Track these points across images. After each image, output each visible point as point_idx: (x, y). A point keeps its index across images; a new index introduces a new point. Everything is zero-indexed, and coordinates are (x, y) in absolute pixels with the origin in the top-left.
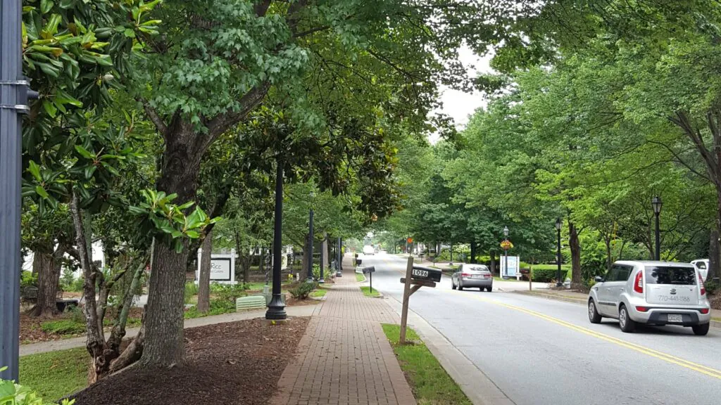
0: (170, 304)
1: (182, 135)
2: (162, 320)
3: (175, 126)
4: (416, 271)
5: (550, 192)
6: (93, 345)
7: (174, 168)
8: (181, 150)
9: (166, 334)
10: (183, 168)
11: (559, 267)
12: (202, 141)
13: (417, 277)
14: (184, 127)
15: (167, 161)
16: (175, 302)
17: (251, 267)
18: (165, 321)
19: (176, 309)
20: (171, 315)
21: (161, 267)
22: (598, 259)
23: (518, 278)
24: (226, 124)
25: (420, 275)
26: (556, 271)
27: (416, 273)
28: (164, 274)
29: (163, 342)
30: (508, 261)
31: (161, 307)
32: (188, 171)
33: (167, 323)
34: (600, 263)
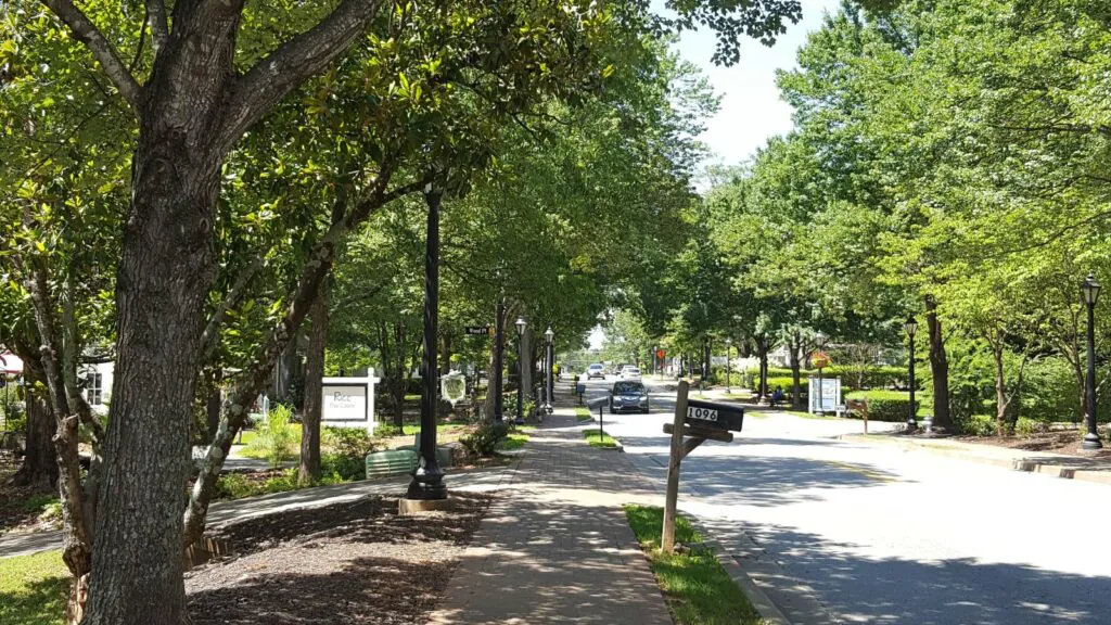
0: (147, 495)
1: (176, 106)
2: (129, 534)
3: (159, 86)
4: (694, 409)
5: (899, 272)
6: (74, 553)
7: (158, 180)
8: (172, 141)
9: (137, 565)
10: (177, 180)
11: (912, 396)
12: (222, 121)
13: (697, 422)
14: (178, 87)
15: (141, 167)
16: (160, 490)
17: (407, 397)
18: (135, 535)
19: (162, 508)
20: (150, 521)
21: (127, 412)
22: (972, 383)
23: (838, 414)
24: (278, 82)
25: (702, 417)
26: (906, 402)
27: (693, 413)
28: (134, 426)
29: (131, 583)
30: (824, 386)
31: (126, 503)
32: (189, 187)
33: (140, 539)
34: (975, 389)
